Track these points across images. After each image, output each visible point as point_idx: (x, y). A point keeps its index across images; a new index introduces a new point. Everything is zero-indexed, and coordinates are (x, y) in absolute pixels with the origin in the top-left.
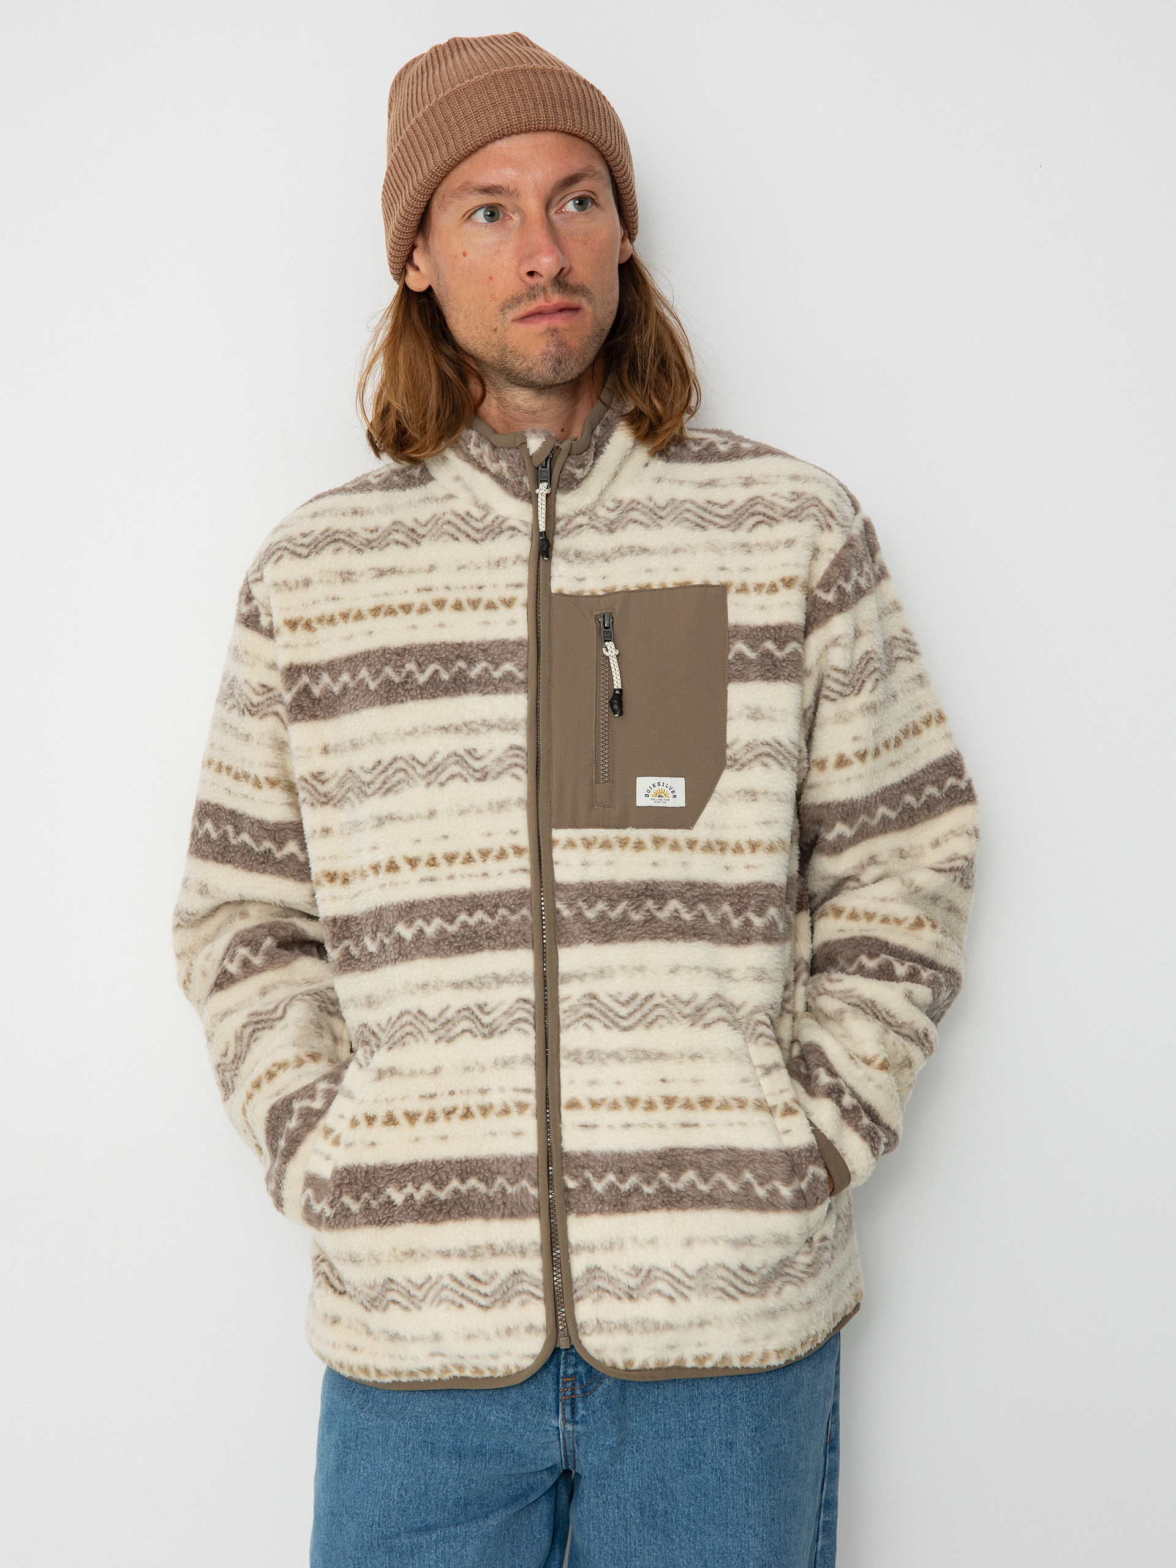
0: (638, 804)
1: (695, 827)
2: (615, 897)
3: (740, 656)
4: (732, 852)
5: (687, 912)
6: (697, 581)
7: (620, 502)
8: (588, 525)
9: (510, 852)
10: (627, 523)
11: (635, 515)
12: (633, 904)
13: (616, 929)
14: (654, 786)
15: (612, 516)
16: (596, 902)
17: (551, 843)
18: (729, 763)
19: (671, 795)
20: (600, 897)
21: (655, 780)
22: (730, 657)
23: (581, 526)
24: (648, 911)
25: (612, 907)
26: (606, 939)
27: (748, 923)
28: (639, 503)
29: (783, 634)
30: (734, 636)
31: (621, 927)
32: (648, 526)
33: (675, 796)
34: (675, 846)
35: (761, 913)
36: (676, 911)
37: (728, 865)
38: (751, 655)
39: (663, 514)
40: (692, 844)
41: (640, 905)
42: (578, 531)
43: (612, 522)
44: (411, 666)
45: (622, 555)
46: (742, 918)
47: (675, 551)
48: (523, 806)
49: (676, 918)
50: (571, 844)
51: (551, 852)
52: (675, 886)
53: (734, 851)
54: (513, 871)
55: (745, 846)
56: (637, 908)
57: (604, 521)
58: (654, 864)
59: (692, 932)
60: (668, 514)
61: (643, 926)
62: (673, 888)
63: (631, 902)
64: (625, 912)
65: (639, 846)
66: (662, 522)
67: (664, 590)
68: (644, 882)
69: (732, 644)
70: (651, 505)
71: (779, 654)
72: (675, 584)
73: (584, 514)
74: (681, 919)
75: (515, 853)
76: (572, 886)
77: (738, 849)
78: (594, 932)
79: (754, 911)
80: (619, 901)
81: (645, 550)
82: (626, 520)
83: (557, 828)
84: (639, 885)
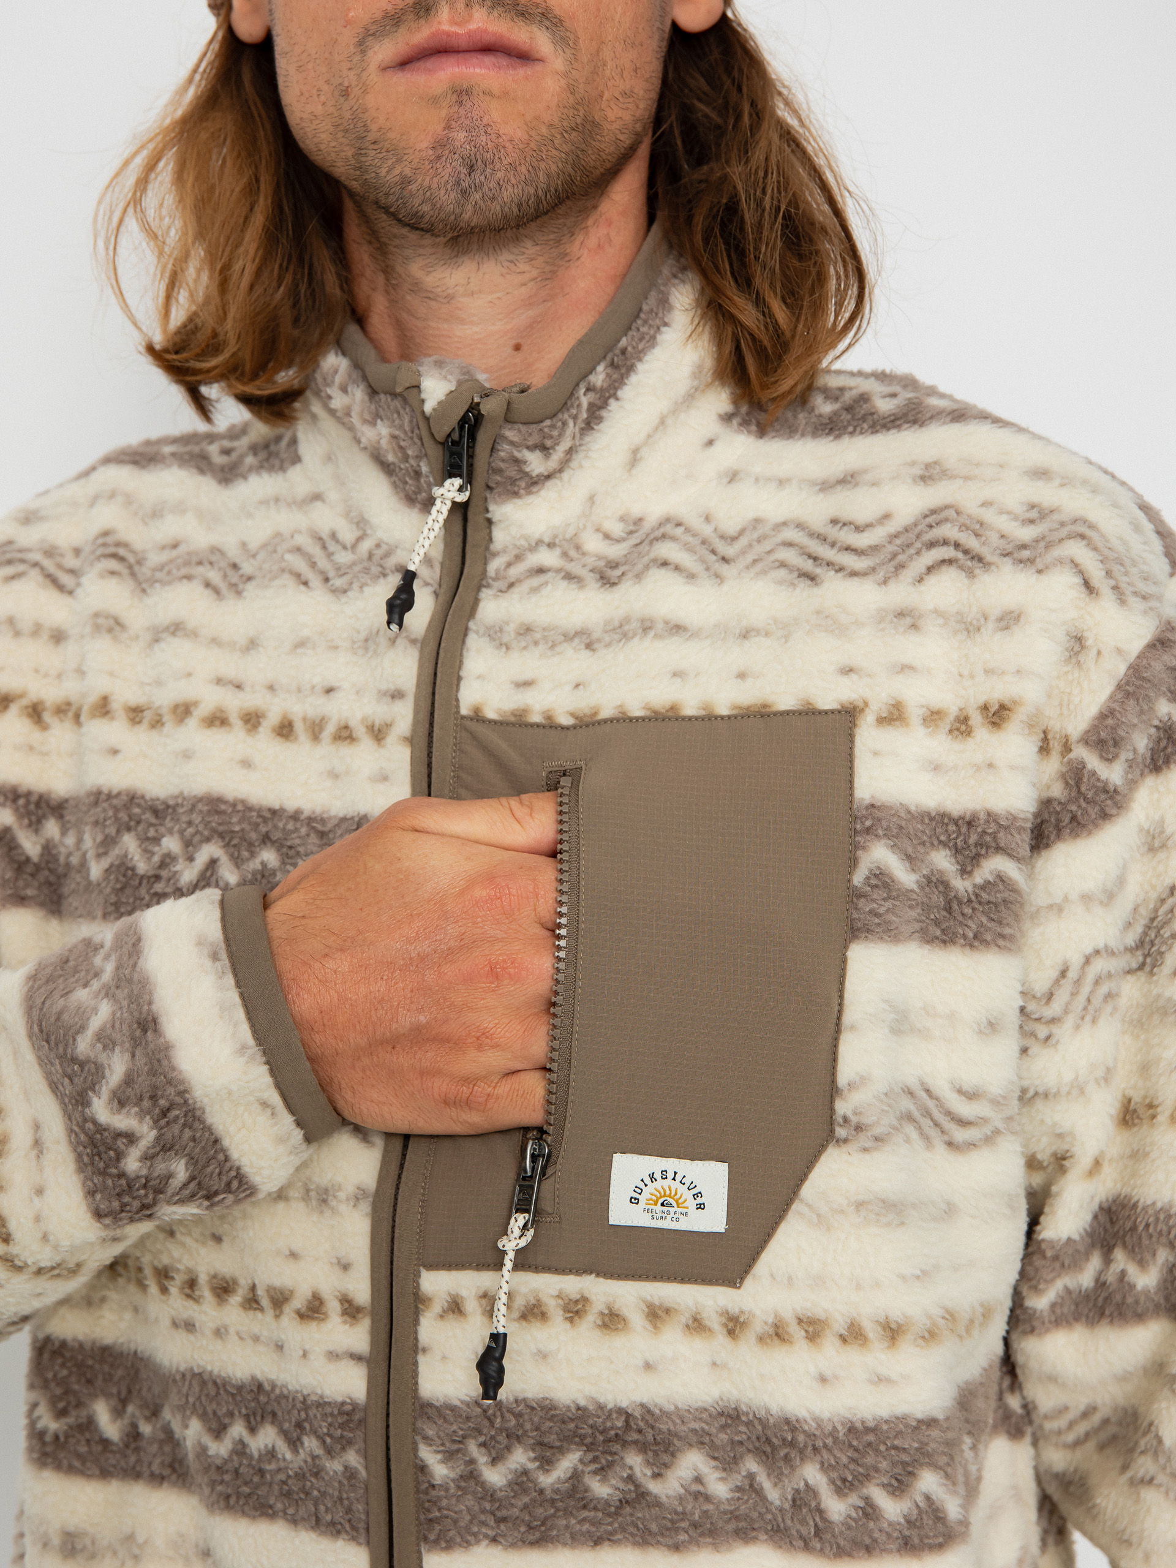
0: (613, 1220)
1: (749, 1282)
2: (552, 1439)
3: (881, 879)
4: (837, 1342)
5: (721, 1479)
6: (785, 701)
7: (639, 521)
8: (559, 571)
9: (333, 1307)
10: (647, 567)
11: (665, 550)
12: (595, 1460)
13: (554, 1516)
14: (652, 1177)
15: (615, 551)
16: (508, 1449)
17: (419, 1301)
18: (841, 1132)
19: (692, 1204)
20: (519, 1439)
21: (656, 1164)
22: (858, 879)
23: (541, 571)
24: (630, 1479)
25: (546, 1463)
26: (531, 1538)
27: (869, 1511)
28: (678, 525)
29: (973, 839)
30: (868, 830)
31: (568, 1513)
32: (691, 576)
33: (701, 1206)
34: (697, 1325)
35: (899, 1486)
36: (698, 1479)
37: (828, 1373)
38: (906, 877)
39: (730, 551)
40: (734, 1325)
41: (610, 1465)
42: (536, 581)
43: (613, 565)
44: (171, 844)
45: (626, 636)
46: (854, 1499)
47: (745, 635)
48: (366, 1207)
49: (697, 1495)
50: (455, 1307)
51: (416, 1322)
52: (696, 1419)
53: (843, 1339)
54: (333, 1356)
55: (871, 1331)
56: (602, 1472)
57: (591, 561)
58: (648, 1366)
59: (731, 1527)
60: (743, 552)
61: (616, 1514)
62: (696, 1425)
63: (590, 1456)
64: (575, 1476)
65: (612, 1321)
66: (724, 569)
67: (709, 718)
68: (621, 1411)
69: (864, 848)
70: (707, 530)
71: (961, 885)
72: (735, 708)
73: (551, 545)
74: (708, 1498)
75: (345, 1313)
76: (453, 1408)
77: (853, 1335)
78: (504, 1520)
79: (884, 1486)
80: (562, 1451)
81: (677, 629)
82: (646, 560)
83: (430, 1267)
84: (609, 1416)
